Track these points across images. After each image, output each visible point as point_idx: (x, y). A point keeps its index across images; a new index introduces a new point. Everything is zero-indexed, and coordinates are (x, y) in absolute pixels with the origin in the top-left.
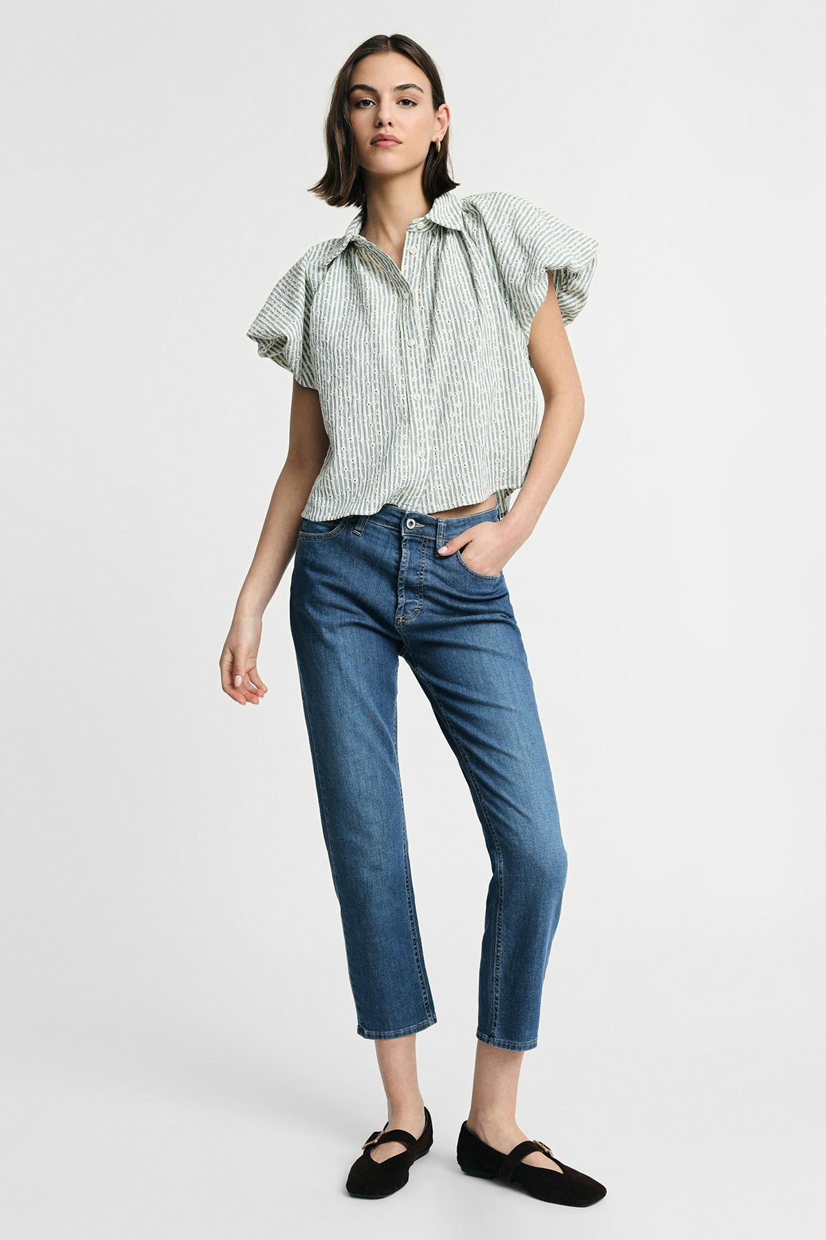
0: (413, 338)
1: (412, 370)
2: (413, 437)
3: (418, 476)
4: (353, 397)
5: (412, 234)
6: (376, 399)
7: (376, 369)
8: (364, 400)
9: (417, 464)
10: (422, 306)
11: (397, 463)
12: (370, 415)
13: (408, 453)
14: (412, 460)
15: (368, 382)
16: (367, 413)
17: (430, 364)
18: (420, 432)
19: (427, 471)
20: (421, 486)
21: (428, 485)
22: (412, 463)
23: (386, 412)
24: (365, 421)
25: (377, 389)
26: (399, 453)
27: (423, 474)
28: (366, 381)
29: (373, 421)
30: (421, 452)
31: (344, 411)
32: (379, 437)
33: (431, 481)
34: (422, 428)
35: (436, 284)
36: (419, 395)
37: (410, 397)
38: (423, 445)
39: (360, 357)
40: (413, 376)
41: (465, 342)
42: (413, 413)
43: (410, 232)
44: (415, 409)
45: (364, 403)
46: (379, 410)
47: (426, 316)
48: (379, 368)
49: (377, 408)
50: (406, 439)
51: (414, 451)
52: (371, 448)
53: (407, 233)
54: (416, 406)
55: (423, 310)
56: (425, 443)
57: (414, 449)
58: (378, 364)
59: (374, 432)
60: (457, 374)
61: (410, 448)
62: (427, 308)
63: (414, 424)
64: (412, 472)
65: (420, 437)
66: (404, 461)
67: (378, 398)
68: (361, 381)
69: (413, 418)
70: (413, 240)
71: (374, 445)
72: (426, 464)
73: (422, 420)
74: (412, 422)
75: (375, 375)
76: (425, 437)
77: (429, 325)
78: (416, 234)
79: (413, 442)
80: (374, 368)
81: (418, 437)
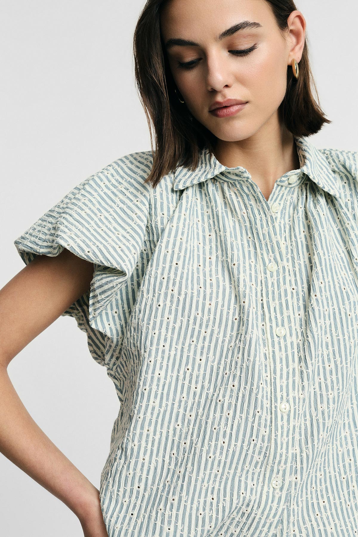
0: (283, 325)
1: (281, 370)
2: (271, 461)
3: (266, 513)
4: (203, 387)
5: (280, 187)
6: (231, 396)
7: (240, 356)
8: (216, 395)
9: (268, 497)
10: (294, 287)
11: (242, 490)
12: (218, 415)
13: (258, 479)
14: (262, 490)
15: (227, 371)
16: (215, 412)
17: (303, 364)
18: (281, 455)
19: (280, 510)
20: (269, 528)
21: (280, 527)
22: (261, 494)
23: (241, 417)
24: (210, 421)
25: (236, 383)
26: (247, 478)
27: (273, 511)
28: (225, 369)
29: (219, 424)
30: (277, 481)
31: (186, 402)
32: (222, 448)
33: (285, 522)
34: (284, 451)
35: (310, 259)
36: (287, 405)
37: (276, 407)
38: (281, 473)
39: (224, 336)
40: (281, 377)
41: (344, 340)
42: (277, 430)
43: (278, 185)
44: (280, 423)
45: (215, 398)
46: (231, 412)
47: (298, 300)
48: (243, 355)
49: (229, 408)
50: (260, 461)
51: (267, 479)
52: (207, 460)
53: (275, 185)
54: (282, 420)
55: (294, 291)
56: (284, 471)
57: (267, 476)
58: (244, 348)
59: (217, 440)
60: (332, 382)
61: (262, 473)
62: (300, 289)
63: (276, 443)
64: (259, 506)
65: (280, 462)
66: (252, 490)
67: (234, 395)
68: (219, 368)
69: (276, 436)
70: (279, 195)
71: (213, 457)
72: (280, 498)
73: (286, 439)
74: (273, 441)
75: (236, 363)
76: (285, 463)
77: (302, 312)
78: (284, 188)
79: (269, 468)
80: (238, 353)
81: (277, 462)
